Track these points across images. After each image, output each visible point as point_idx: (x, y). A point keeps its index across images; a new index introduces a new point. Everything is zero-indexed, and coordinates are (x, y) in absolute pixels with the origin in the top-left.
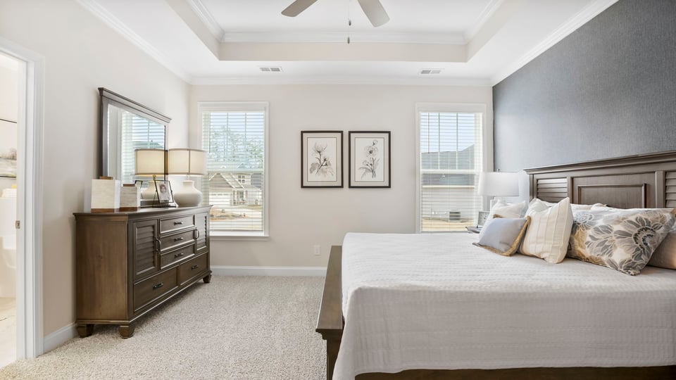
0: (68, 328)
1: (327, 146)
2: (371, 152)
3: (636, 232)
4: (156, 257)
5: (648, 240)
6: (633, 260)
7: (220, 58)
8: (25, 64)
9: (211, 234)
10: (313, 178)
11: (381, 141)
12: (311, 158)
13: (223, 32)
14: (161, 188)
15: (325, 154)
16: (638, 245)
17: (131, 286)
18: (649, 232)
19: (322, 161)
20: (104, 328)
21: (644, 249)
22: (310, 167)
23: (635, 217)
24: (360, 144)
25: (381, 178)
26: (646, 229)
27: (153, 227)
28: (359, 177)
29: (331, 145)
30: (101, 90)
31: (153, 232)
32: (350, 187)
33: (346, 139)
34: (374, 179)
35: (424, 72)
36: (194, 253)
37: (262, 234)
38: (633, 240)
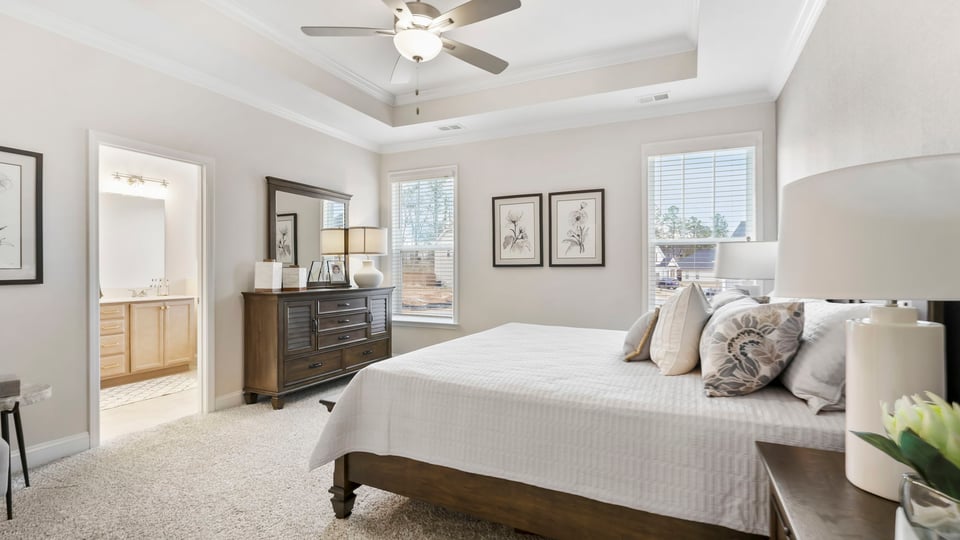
0: (238, 393)
1: (522, 213)
2: (578, 219)
3: (735, 335)
4: (313, 337)
5: (749, 349)
6: (718, 376)
7: (394, 124)
8: (200, 167)
9: (394, 318)
10: (507, 255)
11: (592, 203)
12: (505, 230)
13: (393, 96)
14: (334, 269)
15: (520, 224)
16: (731, 355)
17: (281, 362)
18: (755, 338)
19: (517, 234)
20: (267, 399)
21: (740, 362)
22: (503, 241)
23: (741, 315)
24: (564, 209)
25: (591, 253)
26: (749, 332)
27: (310, 307)
28: (563, 252)
29: (527, 212)
30: (267, 178)
31: (310, 312)
32: (551, 265)
33: (545, 203)
34: (583, 255)
35: (658, 98)
36: (366, 336)
37: (451, 322)
38: (726, 346)
